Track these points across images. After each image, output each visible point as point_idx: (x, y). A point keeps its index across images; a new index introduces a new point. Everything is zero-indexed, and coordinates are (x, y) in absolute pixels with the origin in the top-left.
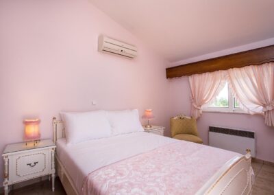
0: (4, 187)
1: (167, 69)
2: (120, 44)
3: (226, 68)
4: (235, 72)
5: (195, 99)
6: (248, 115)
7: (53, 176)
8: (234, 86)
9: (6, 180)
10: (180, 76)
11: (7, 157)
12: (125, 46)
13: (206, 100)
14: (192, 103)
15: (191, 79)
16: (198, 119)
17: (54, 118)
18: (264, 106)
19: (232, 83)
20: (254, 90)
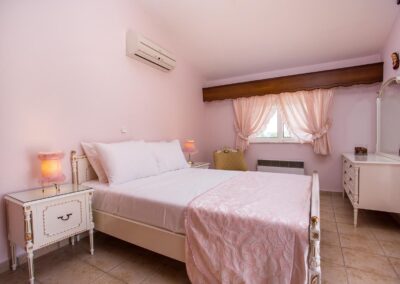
0: (27, 254)
1: (204, 90)
2: (158, 48)
3: (277, 91)
4: (286, 97)
5: (241, 128)
6: (298, 144)
7: (92, 232)
8: (285, 113)
9: (30, 244)
10: (222, 98)
11: (29, 208)
12: (163, 52)
13: (255, 128)
14: (236, 133)
15: (236, 102)
16: (245, 151)
17: (73, 152)
18: (314, 134)
19: (283, 108)
20: (304, 115)
